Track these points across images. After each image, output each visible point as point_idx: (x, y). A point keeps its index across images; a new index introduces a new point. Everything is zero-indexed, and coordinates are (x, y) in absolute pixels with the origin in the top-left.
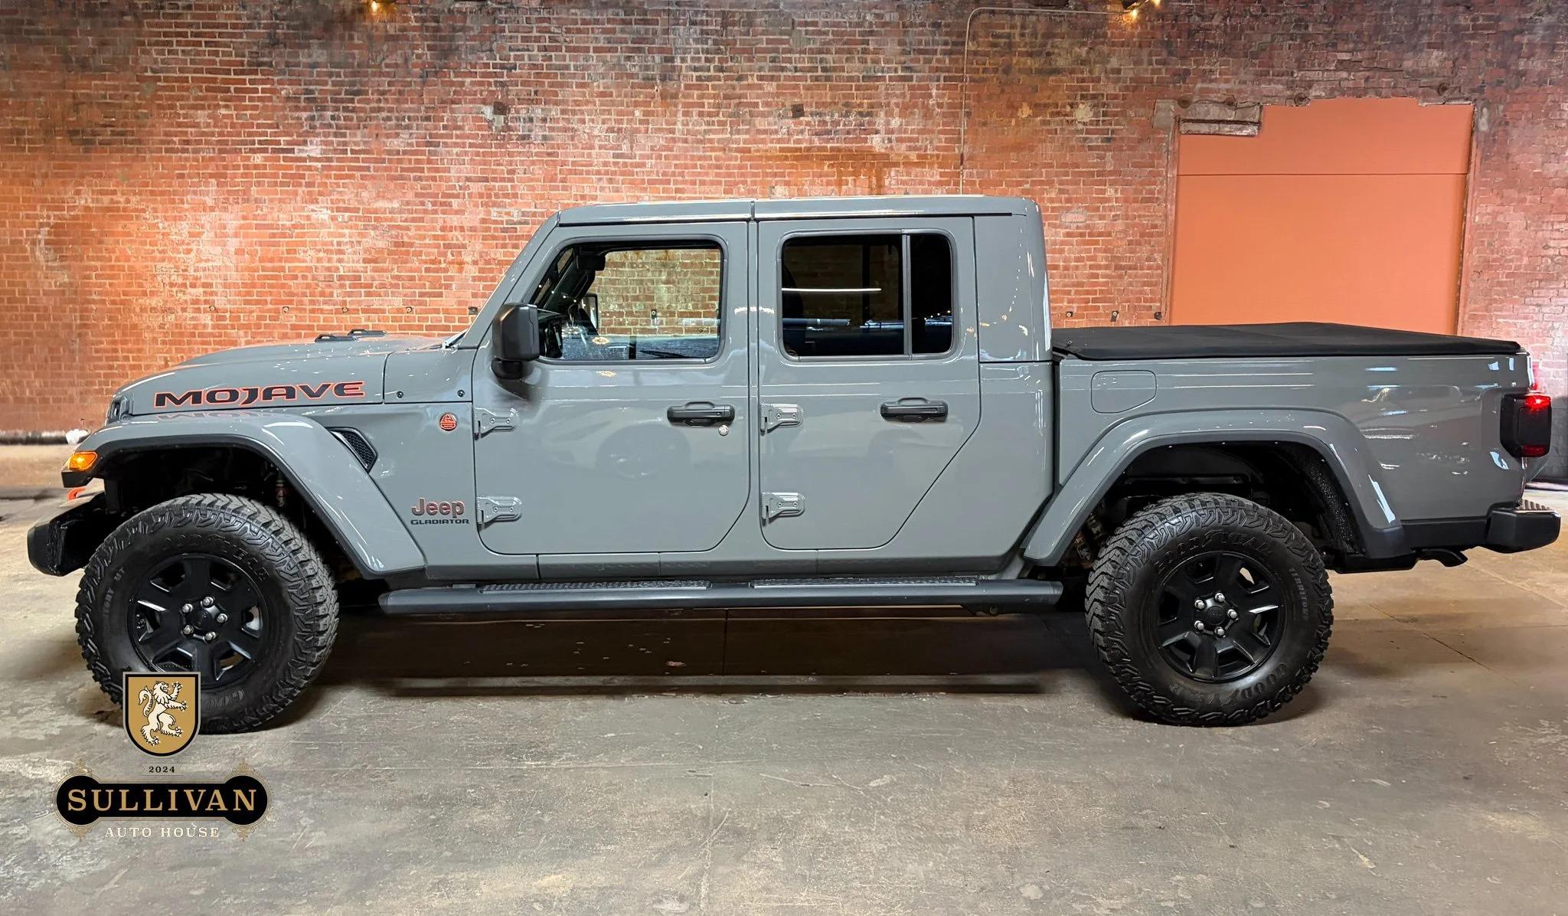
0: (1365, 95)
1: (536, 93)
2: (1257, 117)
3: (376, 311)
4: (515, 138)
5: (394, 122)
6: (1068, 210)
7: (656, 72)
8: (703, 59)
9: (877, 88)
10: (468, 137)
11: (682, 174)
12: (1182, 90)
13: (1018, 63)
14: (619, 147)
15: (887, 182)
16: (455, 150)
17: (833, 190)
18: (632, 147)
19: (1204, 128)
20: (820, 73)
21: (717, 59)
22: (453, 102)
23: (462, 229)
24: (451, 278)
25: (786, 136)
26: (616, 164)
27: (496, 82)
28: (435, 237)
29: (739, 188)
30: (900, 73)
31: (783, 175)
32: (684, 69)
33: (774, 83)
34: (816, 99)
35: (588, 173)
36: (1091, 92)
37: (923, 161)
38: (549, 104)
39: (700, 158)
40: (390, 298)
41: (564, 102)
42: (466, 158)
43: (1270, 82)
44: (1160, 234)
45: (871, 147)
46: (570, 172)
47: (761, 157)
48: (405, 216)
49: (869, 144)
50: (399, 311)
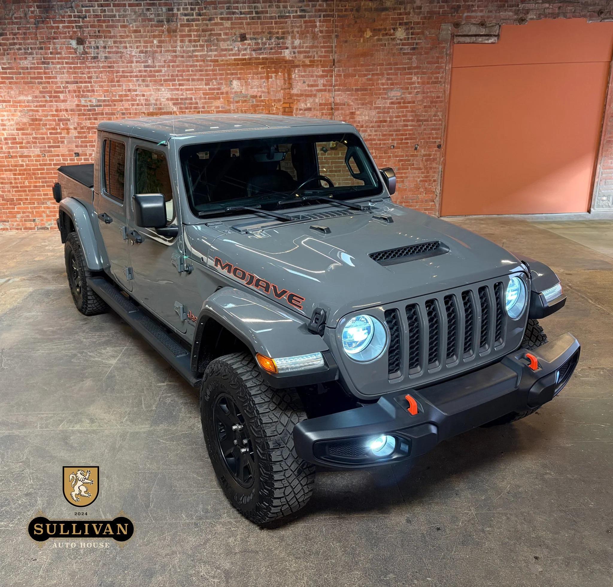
0: (558, 17)
1: (99, 32)
2: (497, 32)
3: (26, 156)
4: (90, 58)
5: (23, 51)
6: (392, 89)
7: (164, 18)
8: (189, 9)
9: (286, 23)
10: (64, 58)
11: (182, 76)
12: (456, 18)
13: (364, 5)
14: (146, 62)
15: (293, 76)
16: (58, 66)
17: (264, 82)
18: (154, 62)
19: (468, 39)
20: (254, 15)
21: (197, 9)
22: (54, 38)
23: (67, 110)
24: (64, 138)
25: (237, 52)
26: (145, 71)
27: (76, 26)
28: (53, 115)
29: (213, 82)
30: (299, 13)
31: (236, 74)
32: (179, 15)
33: (229, 22)
34: (253, 30)
35: (131, 76)
36: (405, 21)
37: (313, 64)
38: (107, 38)
39: (191, 66)
40: (33, 149)
41: (114, 37)
42: (65, 71)
43: (506, 10)
44: (441, 102)
45: (284, 57)
46: (122, 76)
47: (224, 65)
48: (36, 104)
49: (283, 55)
50: (38, 156)
